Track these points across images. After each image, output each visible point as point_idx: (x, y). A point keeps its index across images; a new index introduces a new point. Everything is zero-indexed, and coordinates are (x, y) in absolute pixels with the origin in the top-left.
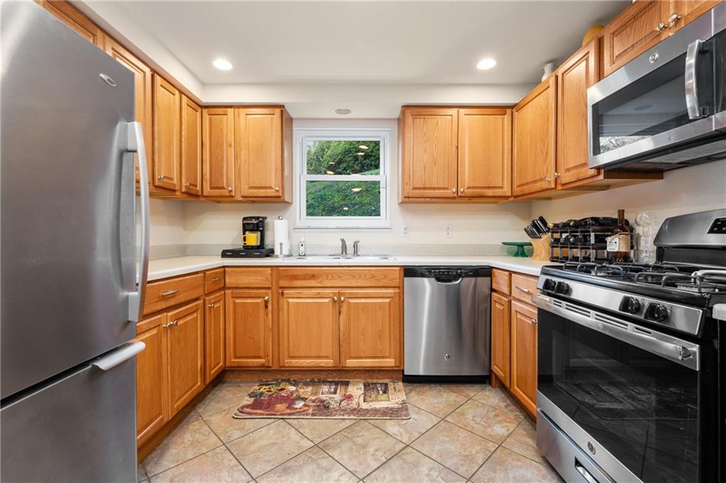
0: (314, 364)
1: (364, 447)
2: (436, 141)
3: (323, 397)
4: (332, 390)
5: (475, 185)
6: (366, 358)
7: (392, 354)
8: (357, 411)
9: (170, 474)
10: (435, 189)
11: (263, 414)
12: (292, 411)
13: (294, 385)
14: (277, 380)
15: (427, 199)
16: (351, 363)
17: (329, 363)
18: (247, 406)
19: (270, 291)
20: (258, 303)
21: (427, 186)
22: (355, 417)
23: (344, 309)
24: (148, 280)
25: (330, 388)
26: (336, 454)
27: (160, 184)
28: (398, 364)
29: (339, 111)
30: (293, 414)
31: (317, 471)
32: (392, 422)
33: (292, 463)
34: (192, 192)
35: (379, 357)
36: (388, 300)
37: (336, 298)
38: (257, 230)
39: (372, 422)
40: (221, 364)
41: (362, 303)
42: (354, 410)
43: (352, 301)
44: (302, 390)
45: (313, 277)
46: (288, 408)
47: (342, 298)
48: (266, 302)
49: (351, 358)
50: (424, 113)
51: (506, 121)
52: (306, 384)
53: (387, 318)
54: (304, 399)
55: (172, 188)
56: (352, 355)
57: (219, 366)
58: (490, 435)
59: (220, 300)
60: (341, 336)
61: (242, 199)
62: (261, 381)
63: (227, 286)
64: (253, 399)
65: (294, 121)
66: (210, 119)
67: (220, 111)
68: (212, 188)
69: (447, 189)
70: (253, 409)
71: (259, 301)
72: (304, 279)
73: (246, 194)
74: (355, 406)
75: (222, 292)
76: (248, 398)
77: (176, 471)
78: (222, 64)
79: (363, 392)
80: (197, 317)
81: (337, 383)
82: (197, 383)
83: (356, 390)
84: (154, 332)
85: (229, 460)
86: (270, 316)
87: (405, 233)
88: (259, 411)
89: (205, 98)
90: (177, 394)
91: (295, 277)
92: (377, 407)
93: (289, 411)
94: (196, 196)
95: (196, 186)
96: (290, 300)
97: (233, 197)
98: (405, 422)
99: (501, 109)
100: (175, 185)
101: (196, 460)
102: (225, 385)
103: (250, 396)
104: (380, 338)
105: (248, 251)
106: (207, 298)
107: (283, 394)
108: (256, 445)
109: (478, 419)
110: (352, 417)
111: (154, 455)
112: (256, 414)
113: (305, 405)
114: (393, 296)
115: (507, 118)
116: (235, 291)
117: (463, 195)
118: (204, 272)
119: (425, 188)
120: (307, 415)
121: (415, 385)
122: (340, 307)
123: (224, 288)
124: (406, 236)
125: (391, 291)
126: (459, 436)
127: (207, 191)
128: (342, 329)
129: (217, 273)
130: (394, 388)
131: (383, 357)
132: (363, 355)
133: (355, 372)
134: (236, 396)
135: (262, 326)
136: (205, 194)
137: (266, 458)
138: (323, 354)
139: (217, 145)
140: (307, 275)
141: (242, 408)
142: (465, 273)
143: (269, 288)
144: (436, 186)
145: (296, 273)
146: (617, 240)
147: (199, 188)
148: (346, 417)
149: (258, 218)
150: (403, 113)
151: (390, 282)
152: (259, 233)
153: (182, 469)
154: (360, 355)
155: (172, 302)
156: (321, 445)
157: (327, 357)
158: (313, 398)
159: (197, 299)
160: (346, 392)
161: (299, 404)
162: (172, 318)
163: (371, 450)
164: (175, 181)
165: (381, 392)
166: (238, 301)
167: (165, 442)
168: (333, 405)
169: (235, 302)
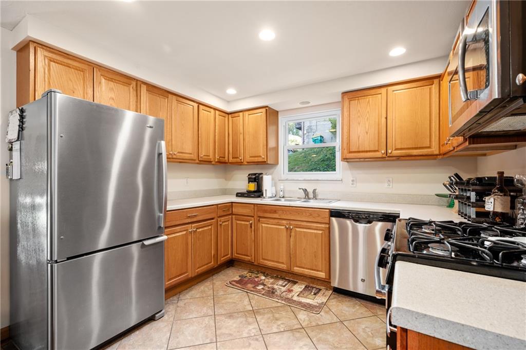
0: (275, 266)
1: (277, 319)
2: (368, 115)
3: (275, 287)
4: (284, 284)
5: (403, 147)
6: (306, 268)
7: (324, 269)
8: (290, 300)
9: (186, 301)
10: (367, 152)
11: (238, 287)
12: (255, 290)
13: (265, 276)
14: (258, 271)
15: (361, 160)
16: (296, 269)
17: (283, 266)
18: (234, 281)
19: (253, 218)
20: (247, 224)
21: (360, 150)
22: (284, 303)
23: (293, 234)
24: (167, 210)
25: (284, 283)
26: (259, 318)
27: (202, 159)
28: (327, 278)
29: (303, 103)
30: (253, 291)
31: (244, 322)
32: (305, 312)
33: (236, 314)
34: (222, 161)
35: (315, 270)
36: (321, 232)
37: (287, 226)
38: (255, 181)
39: (293, 308)
40: (229, 256)
41: (304, 232)
42: (288, 299)
43: (298, 229)
44: (267, 280)
45: (275, 212)
46: (253, 287)
47: (291, 227)
48: (251, 224)
49: (297, 267)
50: (357, 96)
51: (433, 91)
52: (272, 277)
53: (320, 244)
54: (264, 285)
55: (210, 160)
56: (298, 265)
57: (228, 256)
58: (367, 342)
59: (229, 221)
60: (291, 251)
61: (246, 163)
62: (250, 270)
63: (234, 213)
64: (240, 278)
65: (279, 113)
66: (232, 120)
67: (236, 114)
68: (233, 158)
69: (377, 151)
70: (236, 283)
71: (248, 223)
72: (271, 213)
73: (248, 161)
74: (290, 297)
75: (230, 217)
76: (238, 277)
77: (189, 301)
78: (231, 91)
79: (301, 290)
80: (211, 229)
81: (289, 281)
82: (211, 262)
83: (298, 288)
84: (184, 233)
85: (211, 303)
86: (253, 233)
87: (352, 184)
88: (238, 285)
89: (229, 110)
90: (198, 266)
91: (265, 211)
92: (303, 301)
93: (252, 289)
94: (225, 163)
95: (224, 158)
96: (263, 225)
97: (242, 162)
98: (314, 315)
99: (429, 80)
100: (211, 159)
101: (199, 299)
102: (233, 268)
103: (240, 276)
104: (315, 257)
105: (249, 194)
106: (219, 219)
107: (256, 280)
108: (227, 300)
109: (368, 330)
110: (283, 302)
111: (186, 291)
112: (236, 286)
113: (263, 289)
114: (323, 229)
115: (434, 88)
116: (237, 216)
117: (391, 155)
118: (217, 205)
119: (359, 152)
120: (260, 293)
121: (341, 295)
122: (291, 232)
123: (232, 214)
124: (353, 186)
125: (323, 226)
126: (343, 334)
127: (231, 160)
128: (291, 247)
129: (226, 206)
130: (324, 293)
131: (318, 271)
132: (304, 266)
133: (302, 277)
134: (233, 274)
135: (249, 238)
136: (230, 161)
137: (226, 308)
138: (280, 261)
139: (235, 133)
140: (272, 210)
141: (232, 281)
142: (376, 218)
143: (253, 217)
144: (368, 150)
145: (266, 209)
146: (492, 200)
147: (226, 158)
148: (279, 301)
149: (255, 174)
150: (343, 98)
151: (322, 219)
152: (256, 183)
153: (191, 300)
154: (302, 266)
155: (195, 220)
156: (255, 311)
157: (283, 263)
158: (270, 286)
159: (213, 219)
160: (291, 287)
161: (260, 287)
162: (194, 227)
163: (279, 322)
164: (211, 157)
165: (313, 293)
166: (238, 222)
167: (192, 287)
168: (278, 293)
169: (236, 223)
